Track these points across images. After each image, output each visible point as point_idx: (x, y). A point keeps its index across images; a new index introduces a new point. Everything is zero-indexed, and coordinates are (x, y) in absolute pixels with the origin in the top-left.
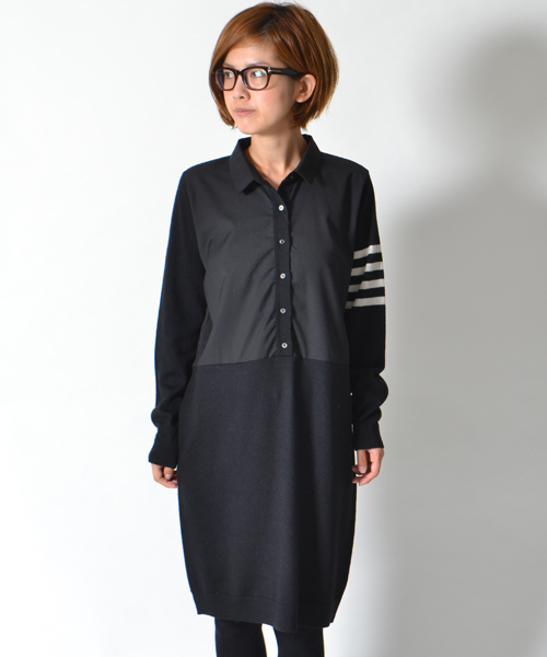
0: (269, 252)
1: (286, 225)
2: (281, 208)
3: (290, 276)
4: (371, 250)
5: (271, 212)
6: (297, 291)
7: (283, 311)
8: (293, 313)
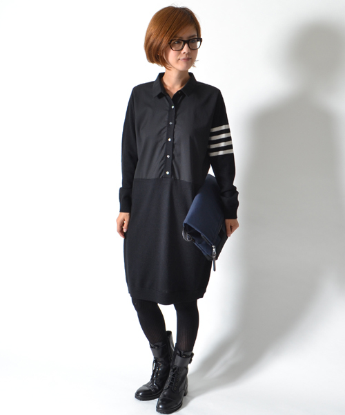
0: (164, 128)
1: (174, 116)
2: (173, 107)
3: (173, 140)
4: (223, 127)
5: (168, 108)
6: (176, 147)
7: (168, 156)
8: (173, 157)
